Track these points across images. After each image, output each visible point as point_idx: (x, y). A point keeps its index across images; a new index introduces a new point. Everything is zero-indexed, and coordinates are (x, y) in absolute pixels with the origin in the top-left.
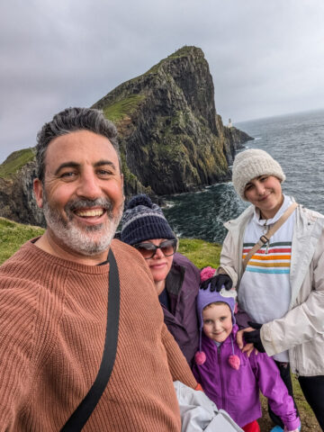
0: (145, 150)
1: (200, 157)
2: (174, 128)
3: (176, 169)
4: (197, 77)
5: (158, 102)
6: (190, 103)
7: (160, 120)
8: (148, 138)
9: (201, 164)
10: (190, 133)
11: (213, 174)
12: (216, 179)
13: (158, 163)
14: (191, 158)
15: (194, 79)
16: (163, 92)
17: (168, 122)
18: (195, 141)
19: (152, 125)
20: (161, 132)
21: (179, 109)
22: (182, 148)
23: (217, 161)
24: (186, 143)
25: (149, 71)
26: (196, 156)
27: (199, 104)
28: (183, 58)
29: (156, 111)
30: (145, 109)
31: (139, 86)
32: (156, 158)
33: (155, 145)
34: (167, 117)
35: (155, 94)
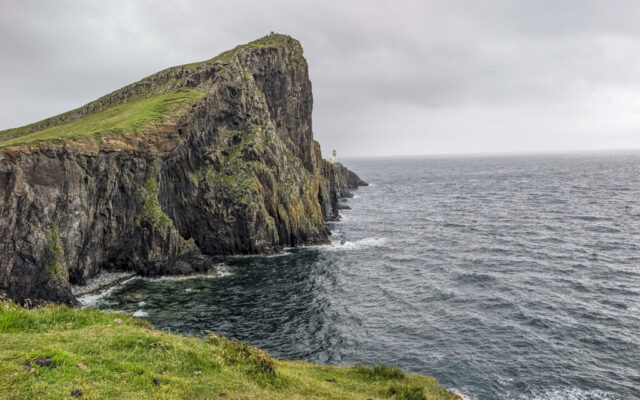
0: (194, 178)
1: (282, 201)
2: (245, 151)
3: (242, 217)
4: (289, 79)
5: (223, 106)
6: (274, 116)
7: (225, 133)
8: (201, 161)
9: (283, 213)
10: (270, 163)
11: (300, 231)
12: (304, 238)
13: (213, 202)
14: (267, 201)
15: (283, 81)
16: (234, 92)
17: (236, 140)
18: (277, 177)
19: (211, 138)
20: (224, 153)
21: (256, 122)
22: (255, 184)
23: (308, 212)
24: (262, 177)
25: (216, 58)
26: (275, 199)
27: (288, 121)
28: (270, 49)
29: (219, 120)
30: (201, 113)
31: (197, 77)
32: (211, 193)
33: (210, 172)
34: (235, 132)
35: (221, 92)
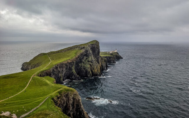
0: (80, 65)
1: (93, 69)
2: (88, 61)
3: (86, 71)
4: (96, 49)
5: (85, 53)
6: (93, 55)
7: (85, 58)
8: (81, 62)
9: (93, 71)
10: (92, 62)
11: (96, 74)
13: (82, 69)
14: (91, 69)
15: (95, 49)
16: (87, 51)
17: (87, 59)
18: (93, 65)
19: (83, 58)
20: (85, 61)
21: (90, 56)
23: (98, 71)
24: (90, 65)
25: (85, 44)
26: (92, 69)
27: (95, 55)
28: (93, 44)
29: (84, 55)
30: (82, 54)
31: (82, 48)
32: (82, 67)
33: (83, 64)
34: (87, 57)
35: (85, 51)
